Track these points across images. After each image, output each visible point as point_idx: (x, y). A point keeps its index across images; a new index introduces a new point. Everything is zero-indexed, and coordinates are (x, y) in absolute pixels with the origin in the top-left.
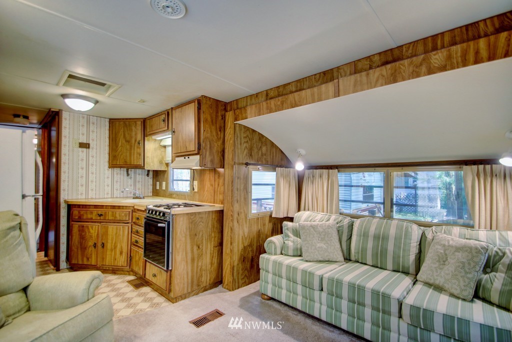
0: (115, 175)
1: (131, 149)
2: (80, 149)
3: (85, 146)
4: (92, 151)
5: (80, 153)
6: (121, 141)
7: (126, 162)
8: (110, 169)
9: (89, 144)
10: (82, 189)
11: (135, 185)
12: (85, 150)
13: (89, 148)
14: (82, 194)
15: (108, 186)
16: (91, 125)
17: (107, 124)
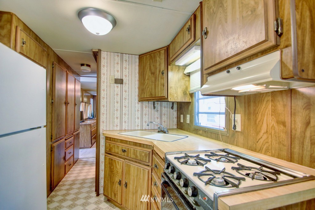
0: (144, 108)
1: (155, 80)
2: (116, 85)
3: (119, 81)
4: (125, 87)
5: (116, 88)
6: (148, 74)
7: (151, 94)
8: (140, 103)
9: (122, 80)
10: (117, 121)
12: (119, 85)
13: (122, 83)
14: (117, 126)
15: (138, 118)
16: (124, 62)
17: (137, 60)
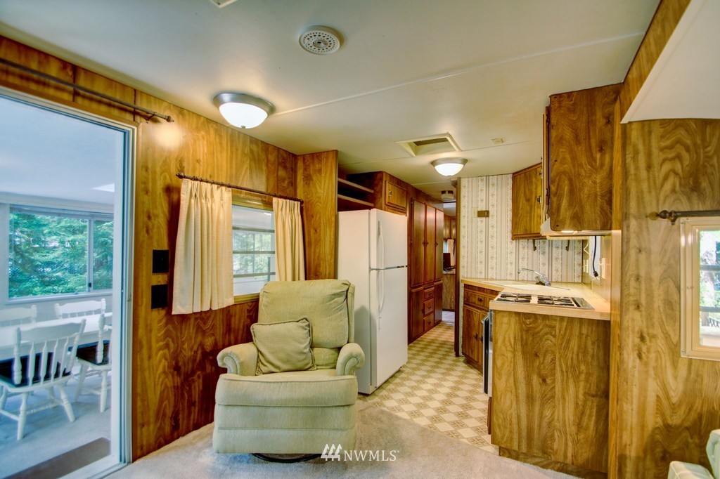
0: (521, 249)
1: (531, 210)
2: (479, 219)
3: (484, 214)
4: (492, 220)
5: (479, 223)
6: (522, 201)
7: (526, 230)
8: (514, 241)
9: (488, 212)
10: (481, 267)
11: (550, 264)
12: (484, 219)
13: (488, 216)
14: (481, 273)
15: (511, 263)
16: (491, 186)
17: (510, 181)
